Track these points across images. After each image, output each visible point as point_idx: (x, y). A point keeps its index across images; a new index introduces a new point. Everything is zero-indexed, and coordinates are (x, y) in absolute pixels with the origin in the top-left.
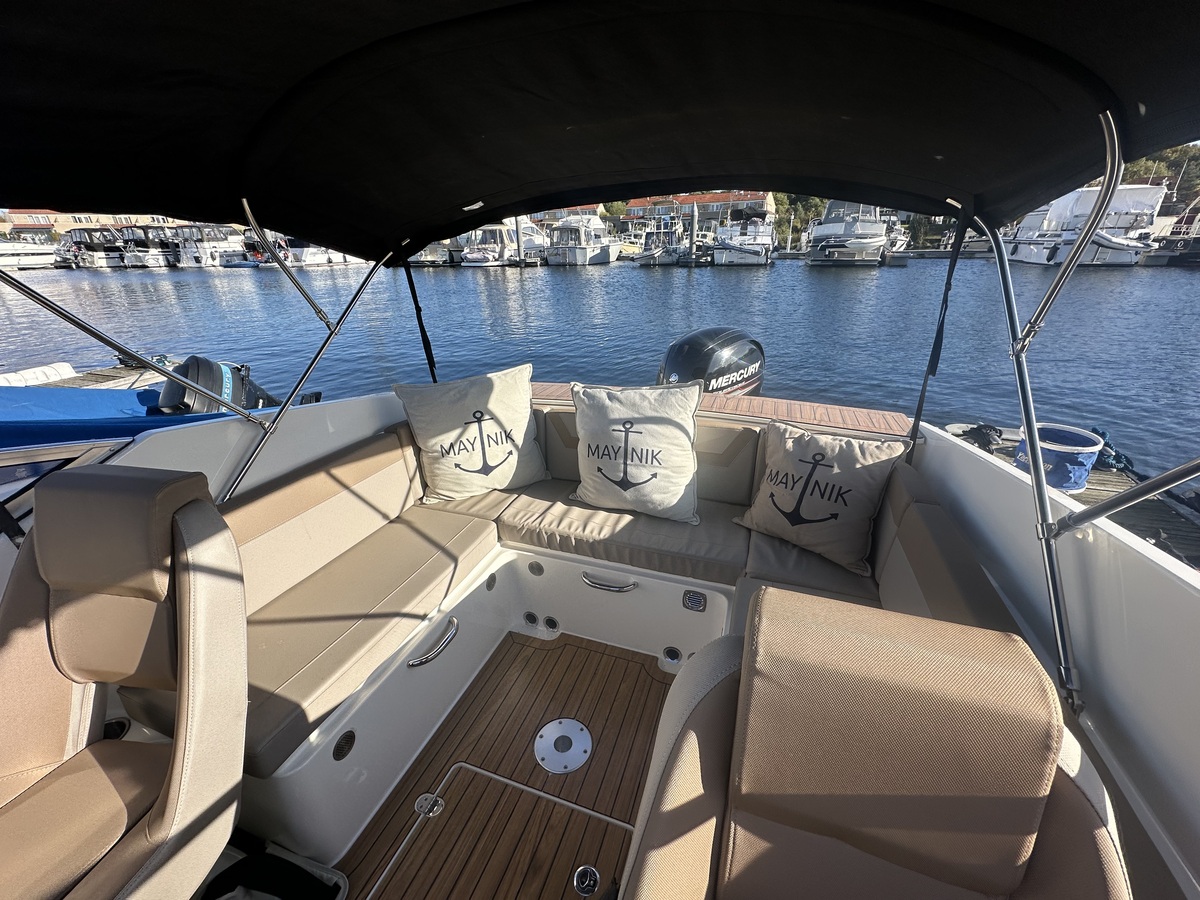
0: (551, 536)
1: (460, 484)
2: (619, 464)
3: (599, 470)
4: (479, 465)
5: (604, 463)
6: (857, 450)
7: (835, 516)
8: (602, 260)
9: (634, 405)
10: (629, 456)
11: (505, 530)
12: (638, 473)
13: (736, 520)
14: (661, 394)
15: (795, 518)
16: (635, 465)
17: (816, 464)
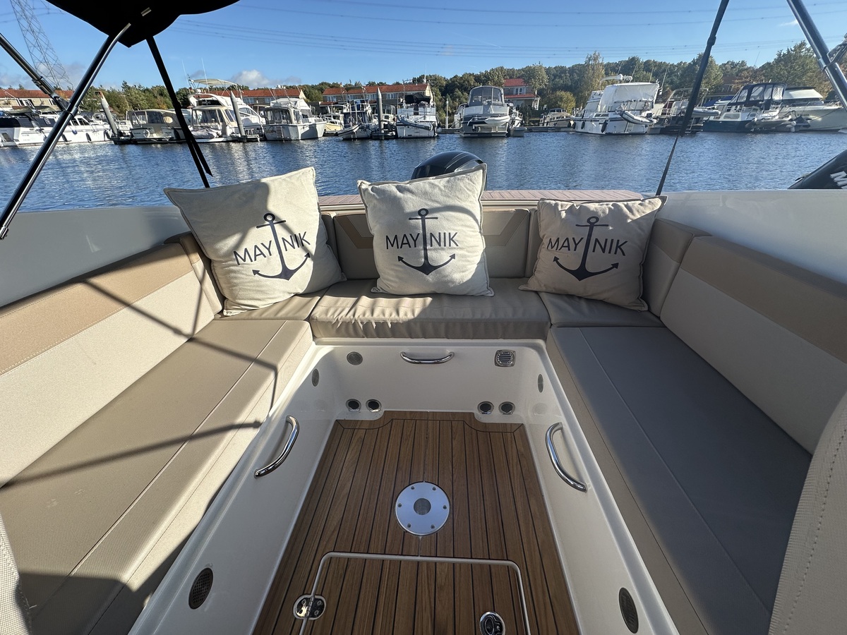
0: (367, 325)
1: (262, 292)
2: (419, 250)
3: (400, 259)
4: (279, 270)
5: (405, 252)
6: (625, 209)
7: (616, 266)
8: (311, 135)
9: (425, 193)
10: (428, 241)
11: (320, 328)
12: (438, 256)
13: (522, 287)
14: (448, 181)
15: (581, 273)
16: (435, 249)
17: (592, 226)
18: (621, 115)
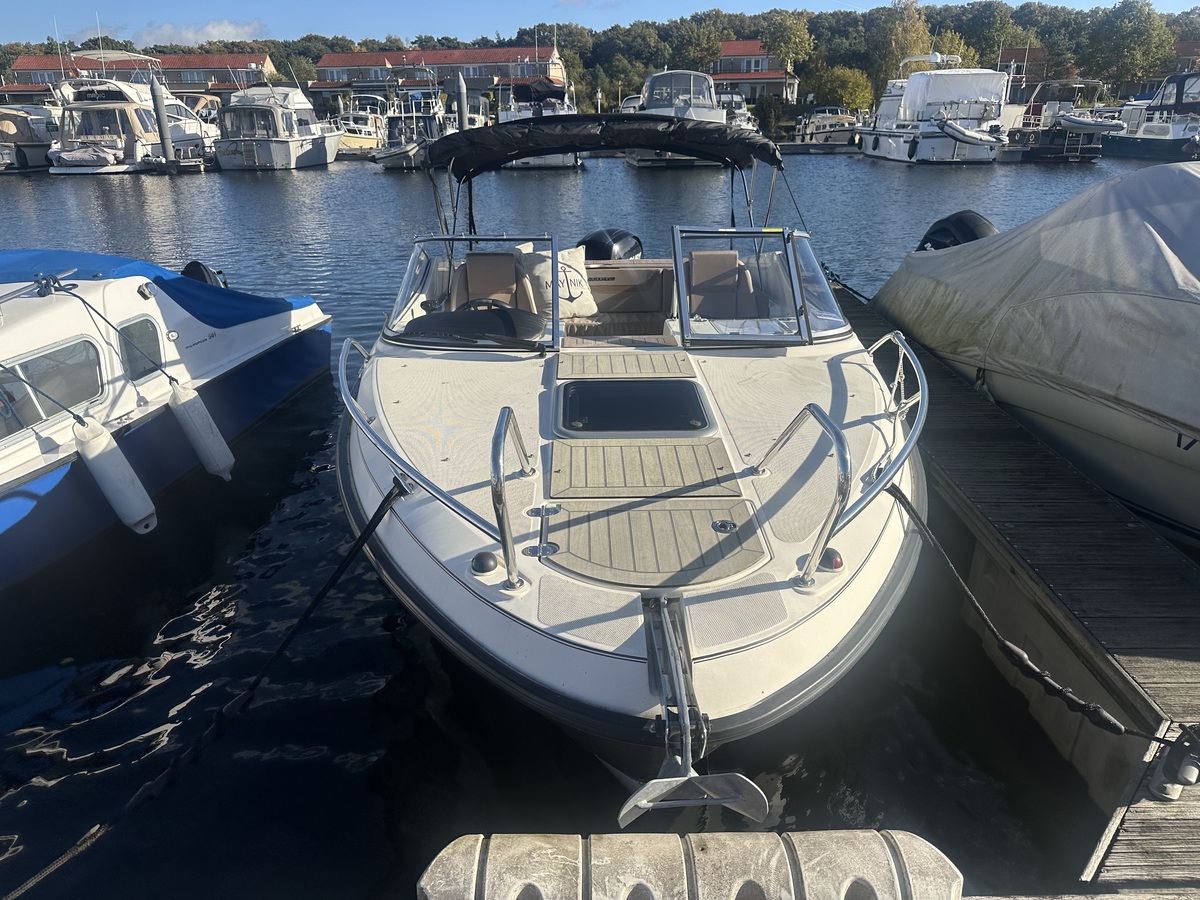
18: (942, 128)
